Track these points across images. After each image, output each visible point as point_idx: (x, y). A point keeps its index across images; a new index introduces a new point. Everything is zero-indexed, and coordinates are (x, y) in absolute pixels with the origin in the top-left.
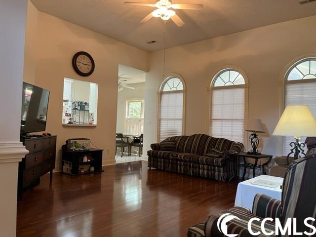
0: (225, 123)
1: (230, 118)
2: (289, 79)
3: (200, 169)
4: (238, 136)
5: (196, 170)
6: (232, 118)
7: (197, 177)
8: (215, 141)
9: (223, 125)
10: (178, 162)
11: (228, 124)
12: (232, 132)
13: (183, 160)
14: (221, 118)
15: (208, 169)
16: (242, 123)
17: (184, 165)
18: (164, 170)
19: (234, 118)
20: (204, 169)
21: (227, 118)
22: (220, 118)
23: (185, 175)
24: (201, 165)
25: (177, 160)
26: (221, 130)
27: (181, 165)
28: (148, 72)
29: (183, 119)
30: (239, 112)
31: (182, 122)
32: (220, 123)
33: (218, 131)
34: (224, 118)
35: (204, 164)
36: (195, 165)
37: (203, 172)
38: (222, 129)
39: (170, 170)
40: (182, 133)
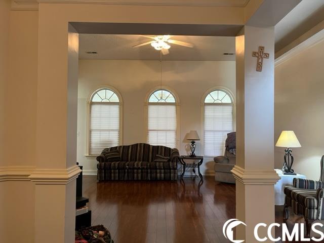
0: (160, 133)
1: (164, 129)
2: (205, 102)
3: (157, 173)
4: (172, 143)
7: (155, 181)
8: (157, 148)
9: (159, 135)
10: (135, 170)
11: (163, 134)
12: (166, 140)
13: (141, 168)
14: (157, 129)
15: (164, 173)
16: (174, 133)
17: (142, 172)
18: (119, 180)
19: (168, 129)
20: (161, 173)
21: (161, 129)
23: (143, 181)
24: (158, 170)
26: (156, 139)
27: (138, 173)
29: (120, 130)
30: (172, 124)
31: (117, 133)
32: (156, 133)
33: (154, 140)
34: (159, 129)
35: (160, 169)
36: (153, 171)
37: (161, 175)
38: (158, 138)
39: (126, 178)
40: (120, 143)
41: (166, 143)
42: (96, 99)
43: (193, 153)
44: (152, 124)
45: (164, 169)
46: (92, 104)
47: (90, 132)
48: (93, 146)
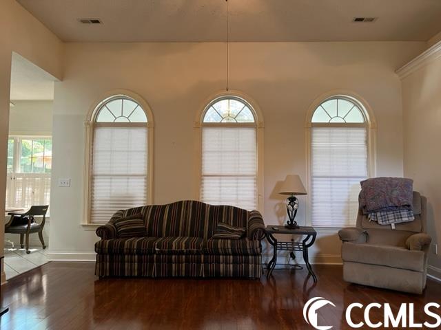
0: (225, 181)
1: (233, 173)
2: (313, 121)
3: (219, 263)
4: (249, 201)
5: (211, 267)
6: (236, 173)
7: (215, 278)
8: (218, 211)
9: (222, 185)
10: (173, 257)
11: (232, 182)
12: (237, 194)
13: (185, 251)
14: (219, 174)
15: (235, 262)
16: (253, 181)
17: (187, 261)
18: (140, 277)
19: (241, 173)
20: (226, 263)
21: (229, 173)
22: (216, 173)
23: (189, 278)
24: (221, 257)
25: (171, 253)
26: (218, 192)
27: (179, 262)
28: (62, 80)
29: (148, 175)
30: (248, 162)
32: (218, 181)
33: (214, 194)
34: (224, 173)
35: (226, 254)
36: (210, 257)
37: (226, 267)
38: (220, 190)
39: (154, 273)
40: (147, 201)
41: (237, 200)
42: (104, 117)
43: (292, 220)
44: (210, 164)
45: (234, 254)
46: (96, 125)
47: (92, 178)
48: (97, 205)
